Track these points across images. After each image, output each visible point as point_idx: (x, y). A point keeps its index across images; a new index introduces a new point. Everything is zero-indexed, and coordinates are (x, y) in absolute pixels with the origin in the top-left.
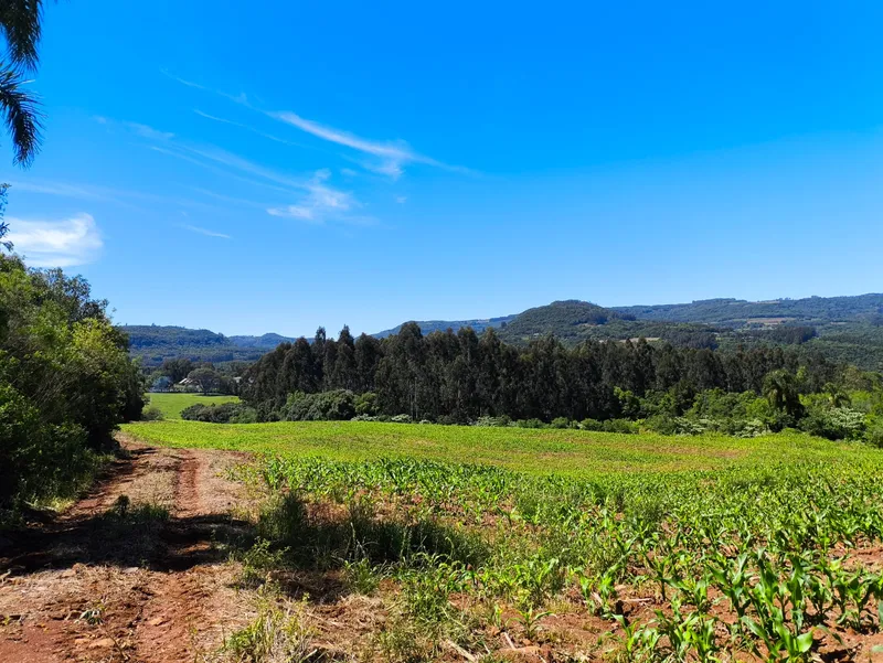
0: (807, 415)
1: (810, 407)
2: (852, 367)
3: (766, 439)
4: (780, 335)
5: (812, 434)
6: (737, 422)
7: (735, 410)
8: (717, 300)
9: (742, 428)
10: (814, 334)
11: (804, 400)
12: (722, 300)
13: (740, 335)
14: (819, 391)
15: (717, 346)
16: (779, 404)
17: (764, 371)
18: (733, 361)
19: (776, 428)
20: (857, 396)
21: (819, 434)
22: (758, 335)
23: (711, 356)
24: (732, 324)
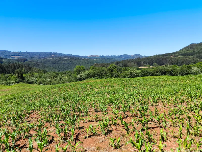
0: (25, 79)
1: (26, 77)
2: (35, 68)
3: (16, 85)
4: (19, 60)
5: (26, 83)
6: (8, 82)
7: (8, 79)
8: (3, 51)
9: (10, 83)
10: (27, 60)
11: (24, 75)
12: (4, 51)
13: (9, 60)
14: (27, 73)
15: (3, 62)
16: (19, 77)
17: (15, 69)
18: (7, 66)
19: (18, 82)
20: (35, 74)
21: (27, 83)
22: (14, 60)
23: (1, 65)
24: (7, 57)
